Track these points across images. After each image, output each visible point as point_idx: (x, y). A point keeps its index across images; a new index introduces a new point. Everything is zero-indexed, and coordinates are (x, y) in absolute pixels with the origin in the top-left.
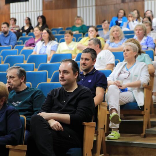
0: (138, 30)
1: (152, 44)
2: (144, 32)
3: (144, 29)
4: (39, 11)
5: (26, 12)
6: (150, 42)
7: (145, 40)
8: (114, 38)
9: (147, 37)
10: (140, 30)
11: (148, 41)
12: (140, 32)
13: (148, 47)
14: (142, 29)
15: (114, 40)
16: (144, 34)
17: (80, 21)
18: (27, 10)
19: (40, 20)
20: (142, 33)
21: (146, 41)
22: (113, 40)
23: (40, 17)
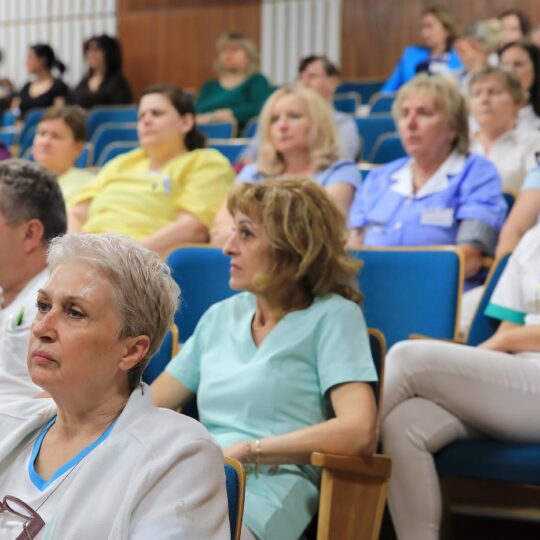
0: (412, 113)
1: (489, 203)
2: (452, 127)
3: (449, 104)
4: (103, 15)
5: (50, 20)
6: (475, 189)
7: (450, 177)
8: (280, 157)
9: (467, 155)
10: (421, 111)
11: (466, 186)
12: (424, 122)
13: (458, 222)
14: (438, 106)
15: (279, 168)
16: (452, 135)
17: (239, 57)
18: (55, 12)
19: (97, 57)
20: (437, 129)
21: (455, 181)
22: (275, 164)
23: (94, 45)
